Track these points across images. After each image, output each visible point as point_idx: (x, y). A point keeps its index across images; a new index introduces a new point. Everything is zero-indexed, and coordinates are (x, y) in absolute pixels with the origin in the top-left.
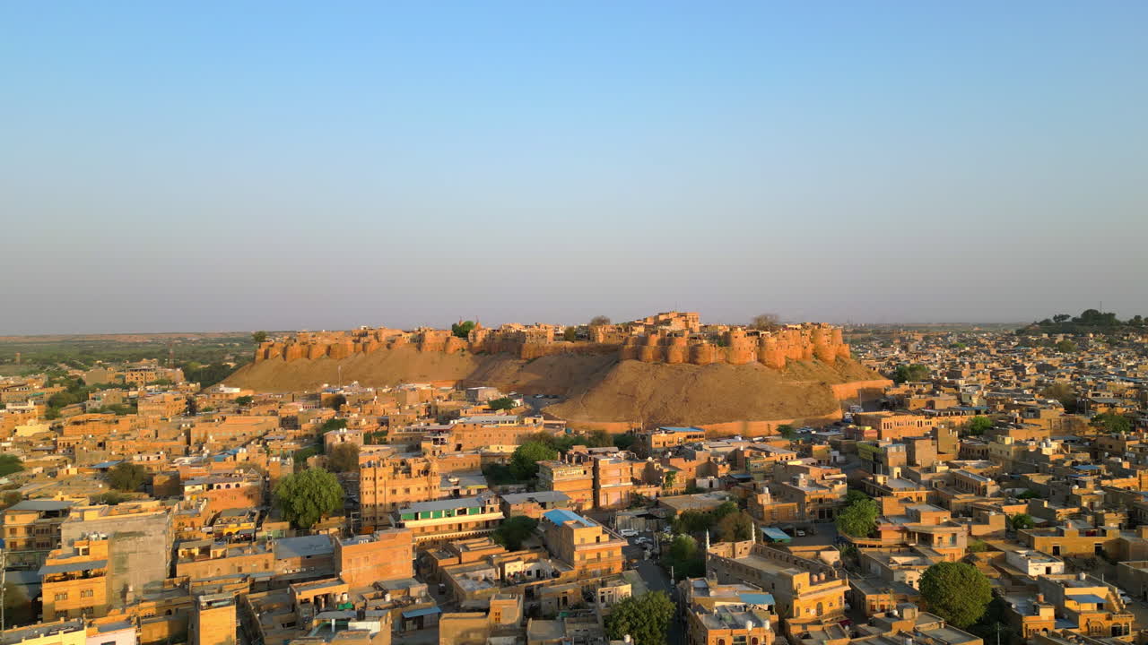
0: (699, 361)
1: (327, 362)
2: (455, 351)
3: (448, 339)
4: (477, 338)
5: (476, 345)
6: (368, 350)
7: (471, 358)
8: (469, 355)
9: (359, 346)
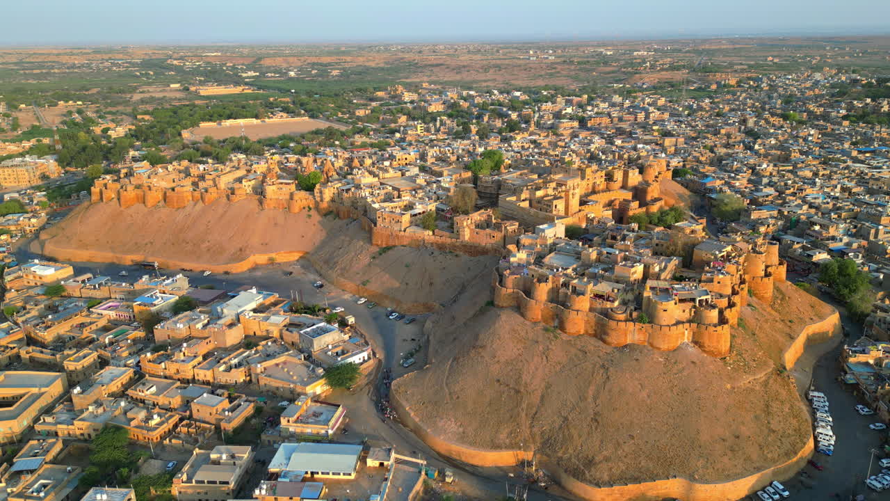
0: (609, 339)
1: (165, 211)
2: (301, 210)
3: (292, 195)
4: (324, 196)
5: (324, 205)
6: (206, 200)
7: (319, 222)
8: (316, 217)
9: (197, 194)
